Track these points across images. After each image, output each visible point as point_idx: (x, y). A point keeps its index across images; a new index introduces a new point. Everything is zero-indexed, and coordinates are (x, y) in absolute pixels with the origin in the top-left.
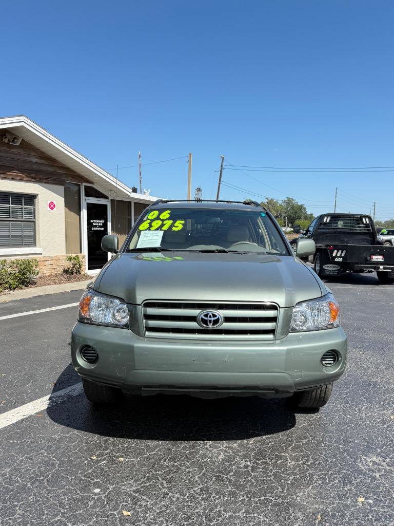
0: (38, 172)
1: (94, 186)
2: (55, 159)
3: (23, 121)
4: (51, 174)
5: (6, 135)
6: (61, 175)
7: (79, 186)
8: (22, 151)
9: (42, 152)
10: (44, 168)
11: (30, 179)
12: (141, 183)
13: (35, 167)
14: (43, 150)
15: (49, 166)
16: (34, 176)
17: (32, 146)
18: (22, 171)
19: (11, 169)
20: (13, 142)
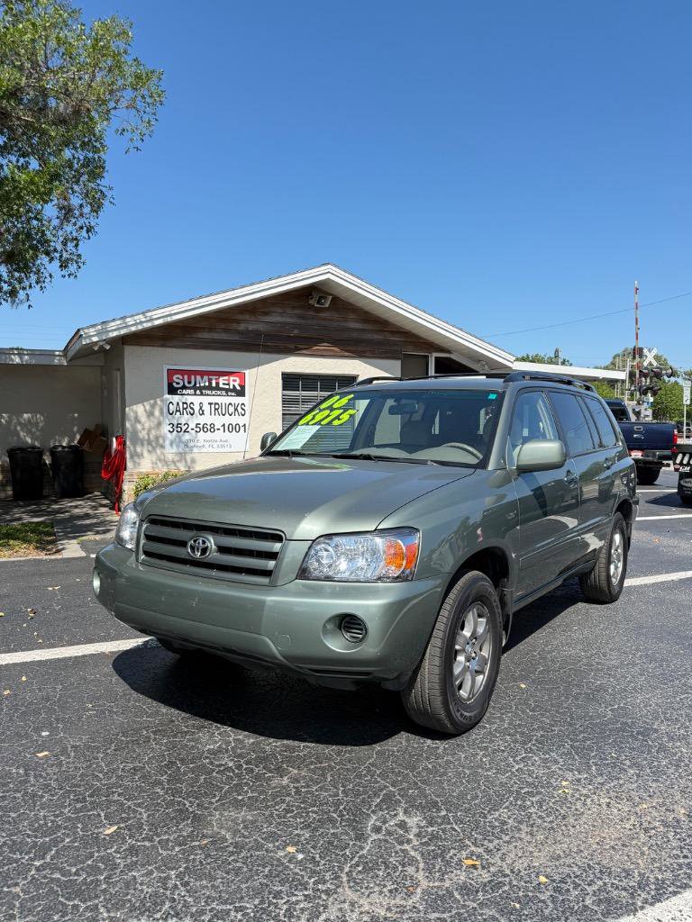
0: (358, 342)
1: (453, 356)
2: (386, 321)
3: (329, 272)
4: (379, 343)
5: (311, 295)
6: (395, 343)
7: (427, 357)
8: (335, 315)
9: (366, 313)
10: (368, 336)
11: (346, 354)
12: (637, 339)
13: (355, 335)
14: (367, 309)
15: (377, 332)
16: (353, 349)
17: (350, 304)
18: (335, 343)
19: (318, 341)
20: (318, 303)
